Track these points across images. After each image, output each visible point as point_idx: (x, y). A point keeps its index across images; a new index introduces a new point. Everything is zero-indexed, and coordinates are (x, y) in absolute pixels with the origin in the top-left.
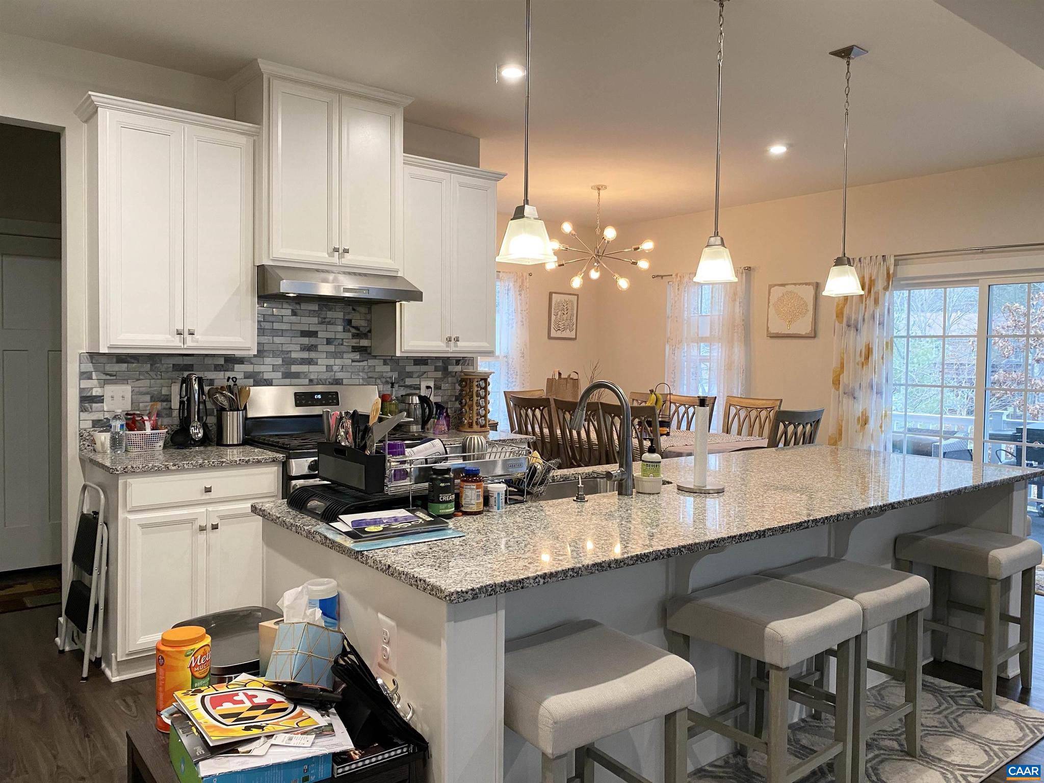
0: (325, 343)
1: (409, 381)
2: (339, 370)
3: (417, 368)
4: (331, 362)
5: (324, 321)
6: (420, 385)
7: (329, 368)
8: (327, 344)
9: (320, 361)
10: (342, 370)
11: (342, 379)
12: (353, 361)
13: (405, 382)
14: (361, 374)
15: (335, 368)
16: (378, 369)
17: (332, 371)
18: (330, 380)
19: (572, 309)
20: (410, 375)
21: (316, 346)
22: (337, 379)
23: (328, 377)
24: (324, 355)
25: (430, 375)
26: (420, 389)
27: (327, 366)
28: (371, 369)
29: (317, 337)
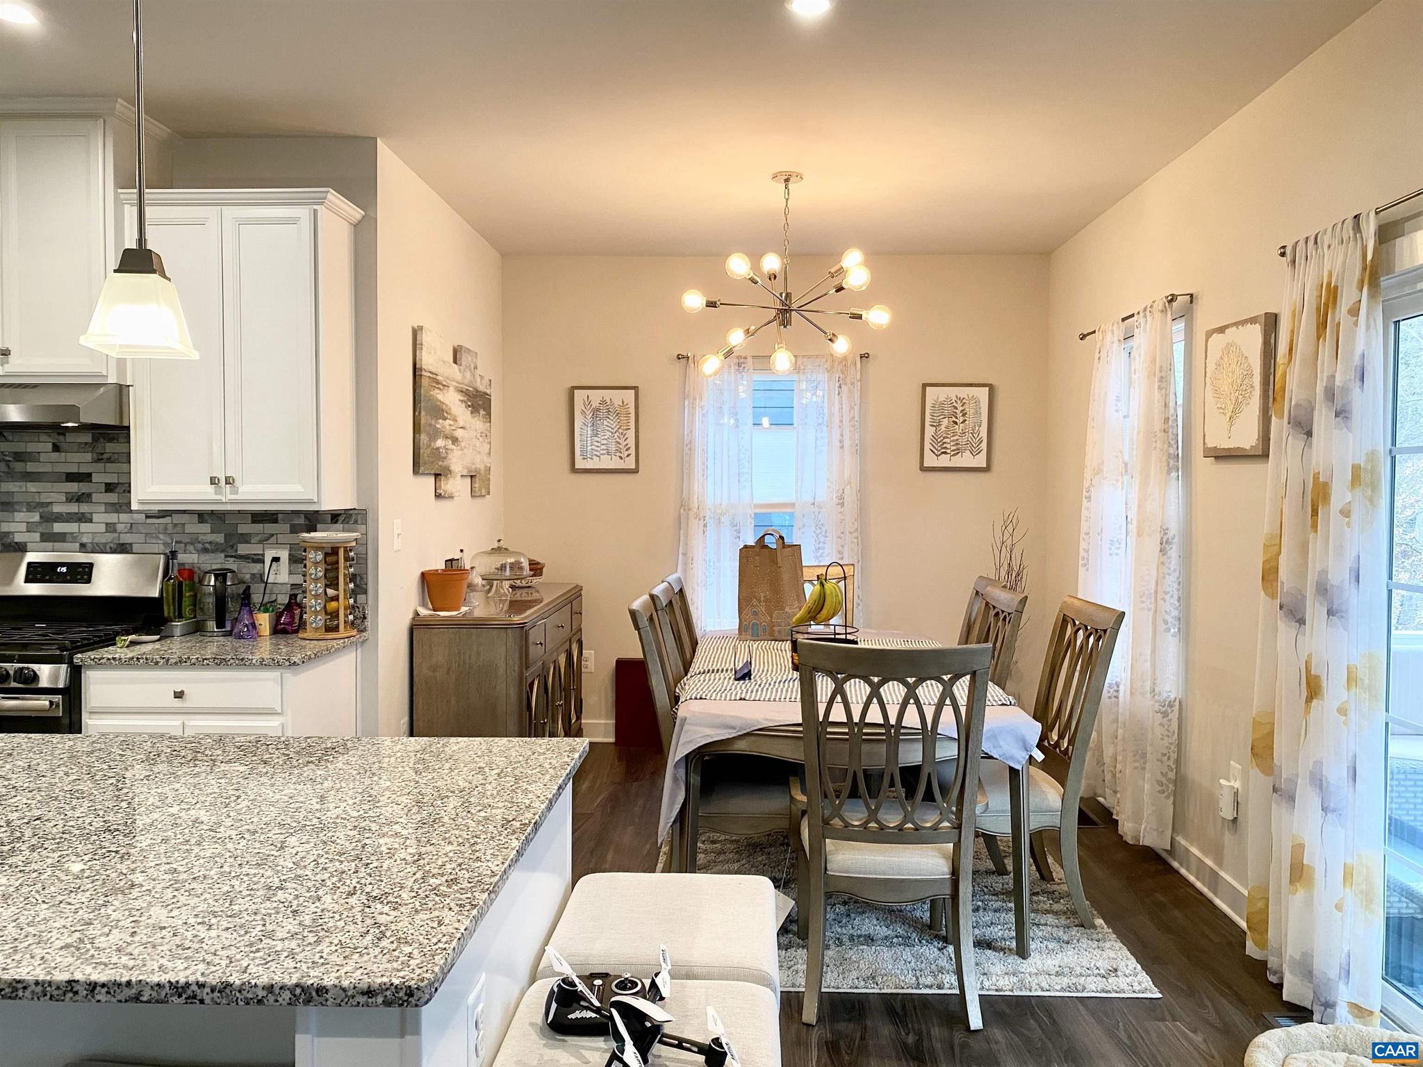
0: (103, 491)
1: (243, 549)
2: (126, 530)
3: (259, 527)
4: (112, 518)
5: (101, 457)
6: (263, 555)
7: (111, 527)
8: (106, 492)
9: (95, 518)
10: (130, 531)
11: (131, 544)
12: (147, 517)
13: (236, 551)
14: (161, 536)
15: (120, 527)
16: (189, 529)
17: (115, 531)
18: (112, 545)
19: (978, 413)
20: (246, 539)
21: (89, 495)
22: (123, 544)
23: (109, 541)
24: (102, 508)
25: (281, 539)
26: (264, 562)
27: (107, 524)
28: (179, 529)
29: (91, 481)
